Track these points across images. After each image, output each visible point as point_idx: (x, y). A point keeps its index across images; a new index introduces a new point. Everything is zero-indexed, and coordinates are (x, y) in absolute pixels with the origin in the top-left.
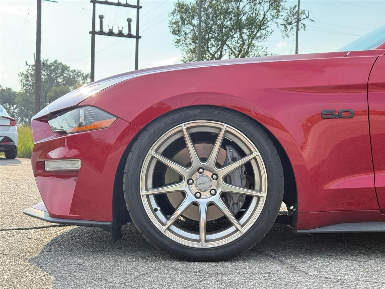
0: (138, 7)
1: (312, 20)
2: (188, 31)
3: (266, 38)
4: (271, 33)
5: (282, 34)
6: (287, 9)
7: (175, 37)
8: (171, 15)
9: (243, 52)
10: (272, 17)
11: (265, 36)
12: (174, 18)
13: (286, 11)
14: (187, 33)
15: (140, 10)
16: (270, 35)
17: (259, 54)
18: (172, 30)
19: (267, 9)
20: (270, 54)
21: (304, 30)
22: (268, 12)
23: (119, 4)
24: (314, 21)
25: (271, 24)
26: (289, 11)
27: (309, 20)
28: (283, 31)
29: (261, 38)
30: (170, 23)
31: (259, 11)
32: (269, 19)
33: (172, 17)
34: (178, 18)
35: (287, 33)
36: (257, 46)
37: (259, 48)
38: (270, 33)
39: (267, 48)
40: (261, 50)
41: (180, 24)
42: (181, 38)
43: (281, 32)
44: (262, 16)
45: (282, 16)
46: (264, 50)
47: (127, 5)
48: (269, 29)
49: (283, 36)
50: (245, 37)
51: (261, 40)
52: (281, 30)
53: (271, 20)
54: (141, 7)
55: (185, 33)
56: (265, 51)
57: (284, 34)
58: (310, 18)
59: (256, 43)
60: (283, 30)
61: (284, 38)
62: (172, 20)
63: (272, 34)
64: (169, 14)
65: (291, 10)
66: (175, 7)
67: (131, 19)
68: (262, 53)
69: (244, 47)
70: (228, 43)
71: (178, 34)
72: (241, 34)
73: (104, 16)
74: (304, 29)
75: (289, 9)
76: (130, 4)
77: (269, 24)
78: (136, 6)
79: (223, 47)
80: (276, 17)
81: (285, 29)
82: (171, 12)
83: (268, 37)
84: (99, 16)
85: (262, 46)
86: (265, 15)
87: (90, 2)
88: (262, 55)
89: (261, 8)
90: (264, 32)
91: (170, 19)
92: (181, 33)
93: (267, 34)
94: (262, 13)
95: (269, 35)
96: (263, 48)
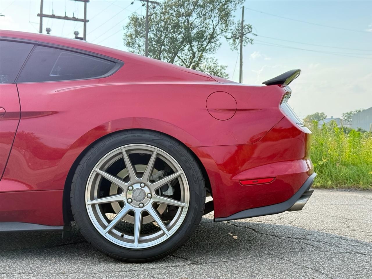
0: (85, 21)
1: (254, 34)
2: (141, 44)
3: (214, 50)
4: (220, 45)
5: (231, 47)
6: (235, 24)
7: (129, 49)
8: (126, 28)
9: (193, 64)
10: (221, 31)
11: (214, 48)
12: (129, 31)
13: (235, 25)
14: (140, 45)
15: (87, 24)
16: (219, 48)
17: (210, 66)
18: (126, 43)
19: (216, 24)
20: (220, 66)
21: (252, 44)
22: (217, 26)
23: (66, 18)
24: (256, 35)
25: (220, 38)
26: (237, 26)
27: (252, 34)
28: (232, 45)
29: (210, 51)
30: (125, 35)
31: (209, 25)
32: (218, 33)
33: (127, 30)
34: (132, 31)
35: (235, 46)
36: (207, 58)
37: (209, 60)
38: (218, 45)
39: (217, 60)
40: (212, 62)
41: (134, 36)
42: (135, 50)
43: (230, 45)
44: (212, 30)
45: (231, 30)
46: (214, 62)
47: (74, 19)
48: (218, 43)
49: (232, 49)
50: (195, 49)
51: (210, 52)
52: (230, 43)
53: (221, 34)
54: (88, 21)
55: (139, 46)
56: (216, 63)
57: (233, 47)
58: (253, 32)
59: (206, 55)
60: (231, 43)
61: (233, 50)
62: (127, 33)
63: (220, 47)
64: (124, 27)
65: (239, 24)
66: (130, 21)
67: (78, 32)
68: (213, 65)
69: (195, 59)
70: (179, 55)
71: (131, 46)
72: (191, 47)
73: (51, 29)
74: (251, 42)
75: (237, 23)
76: (76, 18)
77: (218, 37)
78: (82, 20)
79: (174, 59)
80: (224, 31)
81: (234, 42)
82: (126, 25)
83: (216, 49)
84: (46, 29)
85: (212, 58)
86: (214, 29)
87: (37, 15)
88: (212, 66)
89: (211, 22)
90: (213, 45)
91: (125, 31)
92: (135, 45)
93: (215, 47)
94: (211, 27)
95: (217, 48)
96: (213, 60)
